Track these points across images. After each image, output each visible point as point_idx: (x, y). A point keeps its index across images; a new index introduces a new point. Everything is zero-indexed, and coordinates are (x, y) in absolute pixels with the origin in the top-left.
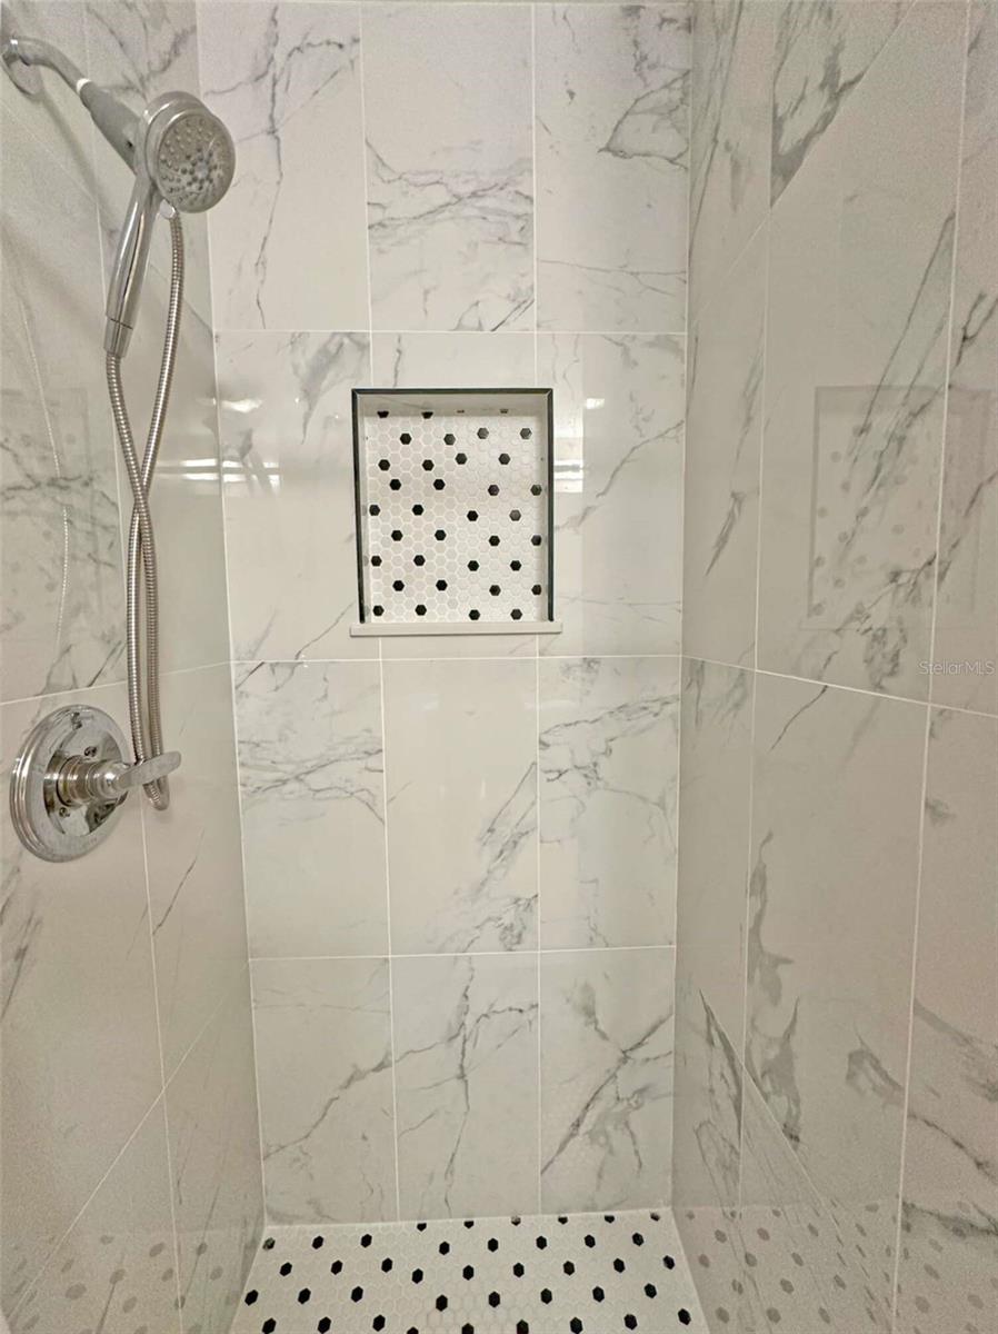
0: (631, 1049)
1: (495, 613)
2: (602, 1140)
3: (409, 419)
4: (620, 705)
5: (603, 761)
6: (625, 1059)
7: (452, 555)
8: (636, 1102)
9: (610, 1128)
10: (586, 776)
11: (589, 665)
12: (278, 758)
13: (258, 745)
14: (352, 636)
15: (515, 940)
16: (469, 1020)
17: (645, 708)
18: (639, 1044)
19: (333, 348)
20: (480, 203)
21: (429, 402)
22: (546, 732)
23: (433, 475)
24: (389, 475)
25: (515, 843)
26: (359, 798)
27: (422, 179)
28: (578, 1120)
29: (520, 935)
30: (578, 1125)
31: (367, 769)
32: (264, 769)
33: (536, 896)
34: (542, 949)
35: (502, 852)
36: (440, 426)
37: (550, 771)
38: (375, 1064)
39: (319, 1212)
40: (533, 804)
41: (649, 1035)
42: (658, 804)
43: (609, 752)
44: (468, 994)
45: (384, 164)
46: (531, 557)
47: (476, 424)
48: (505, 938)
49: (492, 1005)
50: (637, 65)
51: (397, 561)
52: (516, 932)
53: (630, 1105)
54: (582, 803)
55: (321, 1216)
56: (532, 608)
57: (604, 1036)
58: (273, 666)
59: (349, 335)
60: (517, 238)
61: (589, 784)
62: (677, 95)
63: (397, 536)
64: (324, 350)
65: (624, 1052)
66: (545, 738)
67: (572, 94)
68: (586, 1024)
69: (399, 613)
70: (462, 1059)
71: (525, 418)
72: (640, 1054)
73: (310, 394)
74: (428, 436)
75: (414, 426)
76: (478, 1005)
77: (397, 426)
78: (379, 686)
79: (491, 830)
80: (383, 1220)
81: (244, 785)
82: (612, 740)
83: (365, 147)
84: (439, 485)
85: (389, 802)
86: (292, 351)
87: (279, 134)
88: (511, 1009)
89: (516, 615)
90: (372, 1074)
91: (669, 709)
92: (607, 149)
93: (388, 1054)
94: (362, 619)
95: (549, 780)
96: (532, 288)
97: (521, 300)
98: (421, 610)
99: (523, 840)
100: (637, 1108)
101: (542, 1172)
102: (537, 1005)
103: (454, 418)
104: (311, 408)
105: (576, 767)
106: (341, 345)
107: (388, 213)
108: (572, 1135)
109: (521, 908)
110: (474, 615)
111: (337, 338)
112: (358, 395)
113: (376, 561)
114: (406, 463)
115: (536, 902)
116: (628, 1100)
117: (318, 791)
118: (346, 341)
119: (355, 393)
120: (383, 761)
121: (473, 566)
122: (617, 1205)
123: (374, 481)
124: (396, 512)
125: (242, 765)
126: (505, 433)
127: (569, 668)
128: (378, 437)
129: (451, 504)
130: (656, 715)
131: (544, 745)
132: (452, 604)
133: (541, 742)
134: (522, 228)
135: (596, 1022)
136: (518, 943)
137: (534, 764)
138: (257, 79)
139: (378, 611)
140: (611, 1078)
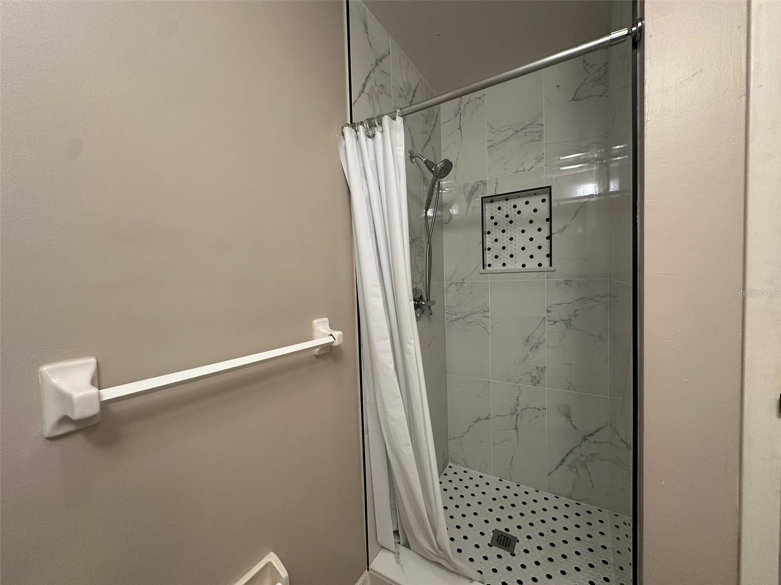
0: (587, 436)
1: (532, 265)
2: (575, 470)
3: (501, 202)
4: (580, 297)
5: (573, 318)
6: (585, 439)
7: (515, 245)
8: (590, 459)
9: (578, 466)
10: (566, 324)
11: (567, 282)
12: (457, 312)
13: (451, 307)
14: (481, 274)
15: (537, 382)
16: (519, 409)
17: (592, 299)
18: (592, 435)
19: (476, 186)
20: (525, 131)
21: (506, 197)
22: (549, 307)
23: (509, 219)
24: (494, 221)
25: (537, 347)
26: (482, 326)
27: (505, 129)
28: (563, 459)
29: (538, 381)
30: (564, 461)
31: (484, 316)
32: (453, 315)
33: (545, 367)
34: (548, 387)
35: (531, 349)
36: (511, 203)
37: (551, 321)
38: (485, 417)
39: (466, 464)
40: (544, 333)
41: (596, 432)
42: (598, 337)
43: (575, 315)
44: (519, 399)
45: (492, 128)
46: (545, 244)
47: (525, 200)
48: (533, 381)
49: (528, 405)
50: (585, 68)
51: (496, 249)
52: (537, 379)
53: (587, 459)
54: (564, 334)
55: (467, 466)
56: (546, 262)
57: (575, 427)
58: (456, 283)
59: (481, 181)
60: (537, 139)
61: (567, 327)
62: (602, 73)
63: (496, 240)
64: (473, 187)
65: (584, 436)
66: (548, 309)
67: (558, 86)
68: (567, 421)
69: (497, 266)
70: (516, 423)
71: (543, 195)
72: (591, 439)
73: (469, 200)
74: (507, 206)
75: (502, 204)
76: (522, 404)
77: (497, 204)
78: (488, 290)
79: (527, 341)
80: (487, 474)
81: (447, 319)
82: (577, 311)
83: (486, 124)
84: (511, 222)
85: (491, 328)
86: (464, 189)
87: (462, 128)
88: (535, 408)
89: (540, 265)
90: (484, 420)
91: (603, 300)
92: (573, 100)
93: (490, 415)
94: (484, 268)
95: (550, 324)
96: (543, 154)
97: (539, 158)
98: (504, 265)
99: (540, 346)
100: (590, 461)
101: (548, 475)
102: (545, 409)
103: (516, 199)
104: (469, 205)
105: (562, 320)
106: (478, 185)
107: (494, 142)
108: (560, 465)
109: (539, 371)
110: (524, 266)
111: (477, 183)
112: (484, 199)
113: (489, 249)
114: (499, 216)
115: (545, 369)
116: (587, 457)
117: (469, 323)
118: (480, 183)
119: (482, 198)
120: (489, 314)
121: (523, 249)
122: (582, 500)
123: (489, 223)
124: (496, 233)
125: (447, 313)
126: (536, 201)
127: (558, 284)
128: (490, 209)
129: (515, 228)
130: (597, 302)
131: (548, 311)
132: (515, 262)
133: (547, 310)
134: (539, 135)
135: (571, 421)
136: (538, 383)
137: (545, 318)
138: (456, 115)
139: (490, 265)
140: (578, 445)
